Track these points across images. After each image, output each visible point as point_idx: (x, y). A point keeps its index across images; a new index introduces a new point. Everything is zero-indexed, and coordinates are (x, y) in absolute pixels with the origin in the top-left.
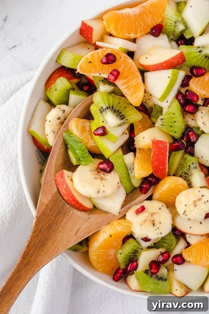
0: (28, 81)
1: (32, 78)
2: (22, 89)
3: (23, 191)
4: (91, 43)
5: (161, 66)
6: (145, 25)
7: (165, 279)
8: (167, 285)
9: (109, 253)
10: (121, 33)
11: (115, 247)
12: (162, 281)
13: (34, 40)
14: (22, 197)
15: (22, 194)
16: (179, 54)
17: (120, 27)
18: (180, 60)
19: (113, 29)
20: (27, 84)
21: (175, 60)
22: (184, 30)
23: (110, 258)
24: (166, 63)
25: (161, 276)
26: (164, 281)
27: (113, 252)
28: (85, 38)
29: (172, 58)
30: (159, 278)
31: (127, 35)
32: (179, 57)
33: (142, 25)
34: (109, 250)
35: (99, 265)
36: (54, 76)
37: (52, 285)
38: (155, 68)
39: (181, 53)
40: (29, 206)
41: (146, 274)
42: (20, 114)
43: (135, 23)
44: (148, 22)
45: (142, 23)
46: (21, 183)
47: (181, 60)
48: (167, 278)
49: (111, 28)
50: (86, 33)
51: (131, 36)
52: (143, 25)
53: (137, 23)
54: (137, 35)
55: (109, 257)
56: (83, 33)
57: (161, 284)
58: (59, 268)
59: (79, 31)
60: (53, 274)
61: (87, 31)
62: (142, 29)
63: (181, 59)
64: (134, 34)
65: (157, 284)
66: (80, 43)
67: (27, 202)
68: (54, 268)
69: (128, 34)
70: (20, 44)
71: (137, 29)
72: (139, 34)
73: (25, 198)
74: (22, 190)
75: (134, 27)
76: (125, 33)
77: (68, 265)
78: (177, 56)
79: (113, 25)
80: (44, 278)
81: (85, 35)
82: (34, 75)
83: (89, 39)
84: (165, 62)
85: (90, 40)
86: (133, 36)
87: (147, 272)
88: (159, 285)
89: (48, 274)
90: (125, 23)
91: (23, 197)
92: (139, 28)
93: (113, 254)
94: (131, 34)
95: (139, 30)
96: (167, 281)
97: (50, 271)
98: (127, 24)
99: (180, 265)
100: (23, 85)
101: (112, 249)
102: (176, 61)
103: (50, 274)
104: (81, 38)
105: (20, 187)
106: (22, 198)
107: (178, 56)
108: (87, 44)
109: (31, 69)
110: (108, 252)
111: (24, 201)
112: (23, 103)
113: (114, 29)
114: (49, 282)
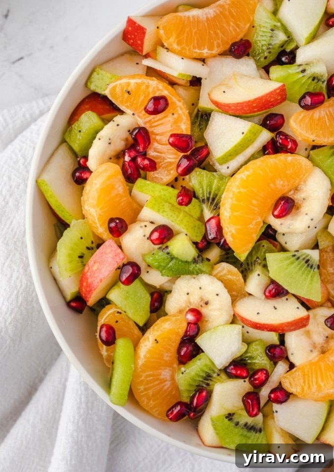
0: (42, 114)
1: (49, 109)
2: (33, 126)
3: (34, 290)
4: (140, 53)
5: (249, 106)
6: (224, 36)
7: (259, 429)
8: (262, 438)
9: (162, 377)
10: (187, 49)
11: (168, 365)
12: (254, 433)
13: (52, 47)
14: (33, 299)
15: (33, 293)
16: (279, 88)
17: (185, 38)
18: (279, 98)
19: (174, 42)
20: (41, 119)
21: (272, 98)
22: (286, 41)
23: (166, 387)
24: (258, 101)
25: (252, 425)
26: (258, 432)
27: (168, 374)
28: (131, 45)
29: (267, 95)
30: (250, 427)
31: (197, 50)
32: (278, 93)
33: (220, 34)
34: (160, 371)
35: (152, 402)
36: (83, 107)
37: (80, 439)
38: (238, 108)
39: (282, 86)
40: (43, 313)
41: (229, 420)
42: (30, 165)
43: (209, 32)
44: (229, 29)
45: (219, 31)
46: (31, 277)
47: (281, 99)
48: (262, 429)
49: (172, 40)
50: (133, 37)
51: (203, 53)
52: (222, 35)
53: (212, 32)
54: (212, 50)
55: (163, 384)
56: (129, 36)
57: (253, 437)
58: (90, 412)
59: (122, 34)
60: (80, 422)
61: (136, 34)
62: (220, 41)
63: (280, 96)
64: (209, 50)
65: (246, 436)
66: (122, 55)
67: (40, 306)
68: (82, 411)
69: (199, 50)
70: (30, 55)
71: (212, 41)
72: (216, 49)
73: (37, 299)
74: (32, 288)
75: (207, 38)
76: (194, 48)
77: (104, 408)
78: (275, 90)
79: (174, 35)
80: (67, 427)
81: (132, 41)
82: (52, 104)
83: (137, 47)
84: (256, 100)
85: (140, 48)
86: (207, 53)
87: (230, 417)
88: (249, 438)
89: (73, 422)
90: (194, 31)
91: (35, 299)
92: (215, 40)
93: (168, 378)
94: (204, 49)
95: (215, 43)
96: (262, 432)
97: (76, 417)
98: (196, 33)
99: (284, 404)
100: (34, 120)
101: (165, 369)
102: (272, 100)
103: (76, 421)
104: (125, 46)
105: (29, 283)
106: (32, 301)
107: (278, 91)
108: (135, 55)
109: (47, 95)
110: (160, 375)
111: (35, 306)
112: (34, 148)
113: (176, 41)
114: (75, 434)
